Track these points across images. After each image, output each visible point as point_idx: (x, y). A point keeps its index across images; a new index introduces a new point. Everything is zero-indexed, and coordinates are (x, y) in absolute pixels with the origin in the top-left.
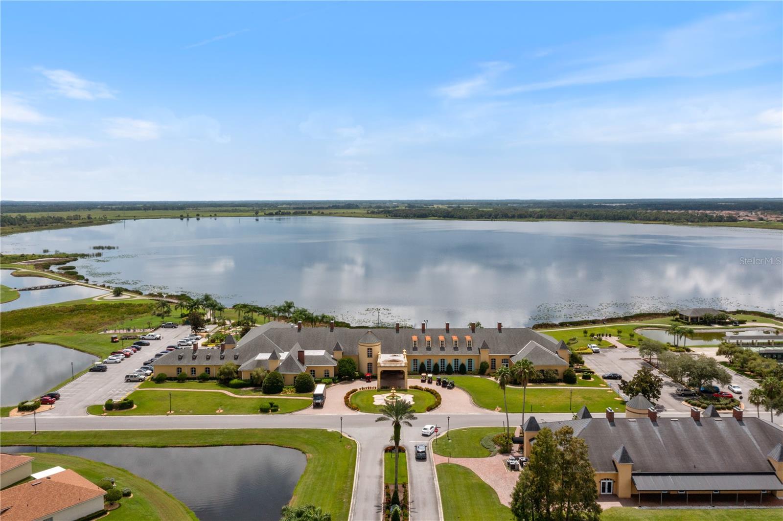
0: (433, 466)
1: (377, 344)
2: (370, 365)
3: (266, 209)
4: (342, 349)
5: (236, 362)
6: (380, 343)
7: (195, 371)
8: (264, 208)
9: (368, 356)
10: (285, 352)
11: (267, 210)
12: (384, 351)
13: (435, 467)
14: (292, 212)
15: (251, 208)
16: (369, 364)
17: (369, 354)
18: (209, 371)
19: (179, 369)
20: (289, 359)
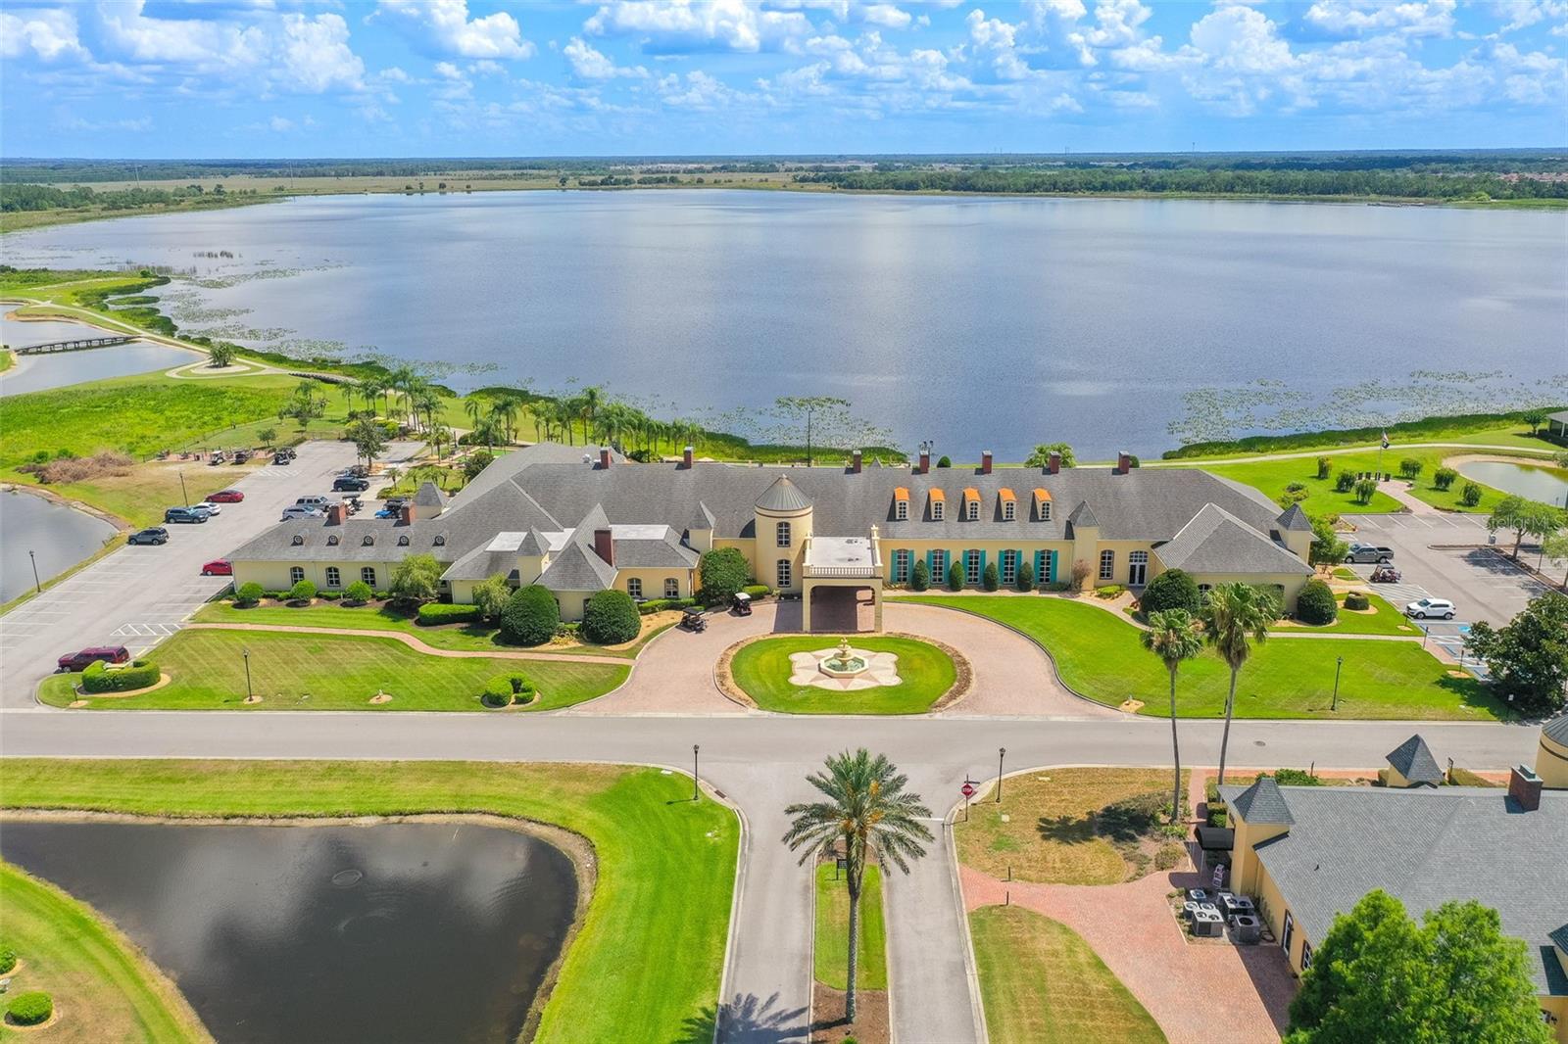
0: (962, 916)
1: (804, 512)
2: (783, 565)
3: (585, 173)
4: (712, 524)
5: (439, 554)
6: (811, 509)
7: (337, 576)
8: (580, 172)
9: (781, 543)
10: (565, 530)
11: (587, 175)
12: (822, 529)
13: (966, 918)
14: (637, 177)
15: (551, 173)
16: (781, 562)
17: (781, 537)
18: (372, 576)
19: (297, 574)
20: (572, 552)
